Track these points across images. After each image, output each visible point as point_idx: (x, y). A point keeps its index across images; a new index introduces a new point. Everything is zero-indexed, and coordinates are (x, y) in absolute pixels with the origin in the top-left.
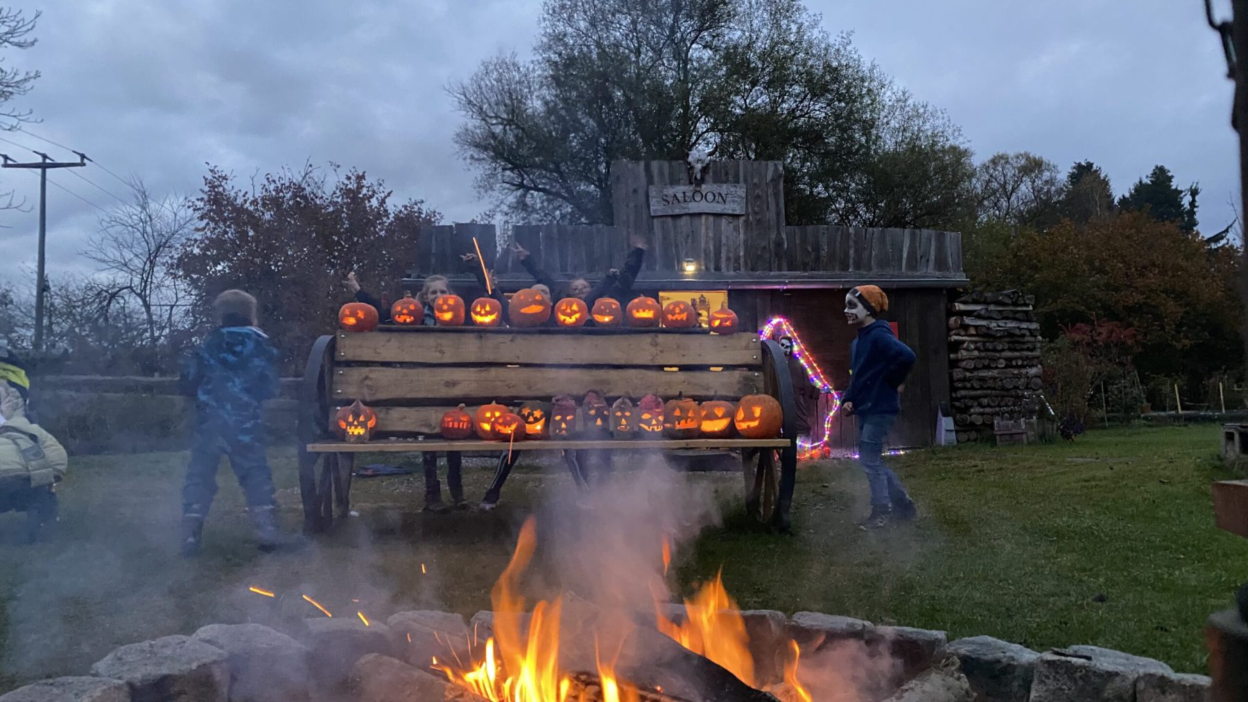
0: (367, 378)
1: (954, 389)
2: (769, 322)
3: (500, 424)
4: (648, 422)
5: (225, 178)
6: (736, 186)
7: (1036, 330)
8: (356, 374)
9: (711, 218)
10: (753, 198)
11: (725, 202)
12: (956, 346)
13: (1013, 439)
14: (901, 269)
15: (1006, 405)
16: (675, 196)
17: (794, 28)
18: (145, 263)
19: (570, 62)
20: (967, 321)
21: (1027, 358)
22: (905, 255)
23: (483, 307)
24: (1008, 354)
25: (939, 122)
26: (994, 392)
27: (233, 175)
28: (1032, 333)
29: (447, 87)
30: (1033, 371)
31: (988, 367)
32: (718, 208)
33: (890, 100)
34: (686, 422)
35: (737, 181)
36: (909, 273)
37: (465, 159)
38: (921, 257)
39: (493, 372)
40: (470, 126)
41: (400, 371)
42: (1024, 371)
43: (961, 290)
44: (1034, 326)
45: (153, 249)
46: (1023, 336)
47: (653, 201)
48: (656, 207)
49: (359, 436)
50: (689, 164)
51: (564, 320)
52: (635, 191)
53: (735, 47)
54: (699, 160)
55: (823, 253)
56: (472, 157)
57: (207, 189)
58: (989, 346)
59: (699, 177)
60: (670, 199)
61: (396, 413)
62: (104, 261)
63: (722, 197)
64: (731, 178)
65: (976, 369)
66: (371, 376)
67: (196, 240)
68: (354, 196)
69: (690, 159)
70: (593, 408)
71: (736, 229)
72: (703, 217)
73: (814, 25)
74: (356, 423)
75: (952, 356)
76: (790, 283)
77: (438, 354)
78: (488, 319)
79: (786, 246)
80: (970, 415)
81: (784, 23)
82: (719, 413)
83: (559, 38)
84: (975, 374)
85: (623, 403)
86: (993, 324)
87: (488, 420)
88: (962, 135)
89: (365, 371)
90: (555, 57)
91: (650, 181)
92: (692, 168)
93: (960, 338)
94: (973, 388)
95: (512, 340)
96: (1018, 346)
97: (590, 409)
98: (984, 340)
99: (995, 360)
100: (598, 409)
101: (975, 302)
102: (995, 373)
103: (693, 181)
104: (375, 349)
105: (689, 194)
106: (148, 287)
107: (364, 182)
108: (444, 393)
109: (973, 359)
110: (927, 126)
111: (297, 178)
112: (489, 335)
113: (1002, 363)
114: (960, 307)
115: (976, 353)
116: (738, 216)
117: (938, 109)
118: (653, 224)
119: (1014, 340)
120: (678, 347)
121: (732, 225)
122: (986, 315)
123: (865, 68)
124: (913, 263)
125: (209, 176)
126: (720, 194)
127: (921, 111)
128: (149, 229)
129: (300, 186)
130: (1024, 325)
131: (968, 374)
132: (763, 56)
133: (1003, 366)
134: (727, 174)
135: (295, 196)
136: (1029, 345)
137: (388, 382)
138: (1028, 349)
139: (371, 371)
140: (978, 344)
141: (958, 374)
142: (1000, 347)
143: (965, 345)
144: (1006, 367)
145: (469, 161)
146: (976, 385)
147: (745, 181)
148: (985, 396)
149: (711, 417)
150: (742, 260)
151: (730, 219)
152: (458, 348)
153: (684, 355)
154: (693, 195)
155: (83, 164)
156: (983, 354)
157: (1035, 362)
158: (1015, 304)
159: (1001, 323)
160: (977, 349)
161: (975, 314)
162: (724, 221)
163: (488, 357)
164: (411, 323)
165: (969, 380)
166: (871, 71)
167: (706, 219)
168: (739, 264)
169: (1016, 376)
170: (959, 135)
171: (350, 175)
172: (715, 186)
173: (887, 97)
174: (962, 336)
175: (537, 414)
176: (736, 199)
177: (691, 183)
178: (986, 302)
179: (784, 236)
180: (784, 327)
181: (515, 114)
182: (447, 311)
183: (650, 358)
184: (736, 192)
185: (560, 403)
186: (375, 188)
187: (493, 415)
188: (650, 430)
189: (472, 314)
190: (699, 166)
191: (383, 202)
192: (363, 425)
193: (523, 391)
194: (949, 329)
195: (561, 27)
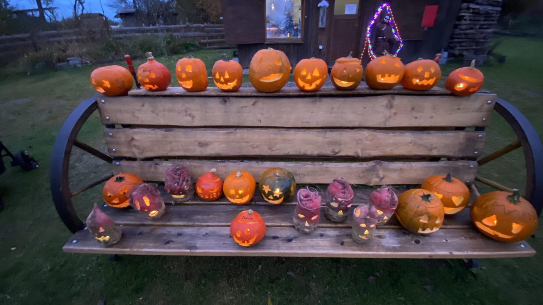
0: (133, 138)
1: (452, 38)
2: (381, 6)
8: (123, 135)
12: (460, 18)
20: (471, 5)
21: (489, 25)
23: (222, 74)
26: (469, 40)
28: (497, 12)
31: (471, 29)
39: (239, 133)
41: (160, 133)
42: (486, 31)
51: (304, 86)
58: (476, 18)
65: (466, 29)
66: (136, 137)
75: (458, 23)
77: (188, 118)
80: (455, 50)
84: (465, 31)
89: (130, 133)
93: (464, 14)
94: (461, 38)
95: (254, 104)
96: (488, 19)
98: (475, 15)
99: (476, 25)
102: (473, 31)
104: (133, 113)
108: (198, 151)
109: (466, 25)
112: (231, 99)
113: (478, 27)
115: (469, 22)
119: (487, 15)
122: (480, 3)
130: (495, 9)
131: (461, 32)
137: (151, 143)
139: (135, 133)
140: (471, 18)
141: (457, 31)
142: (480, 19)
143: (465, 18)
144: (480, 28)
146: (463, 36)
148: (464, 42)
152: (206, 112)
156: (472, 22)
157: (492, 26)
159: (486, 7)
160: (470, 20)
165: (461, 34)
169: (481, 33)
174: (466, 13)
175: (277, 194)
183: (383, 120)
193: (265, 151)
194: (461, 9)
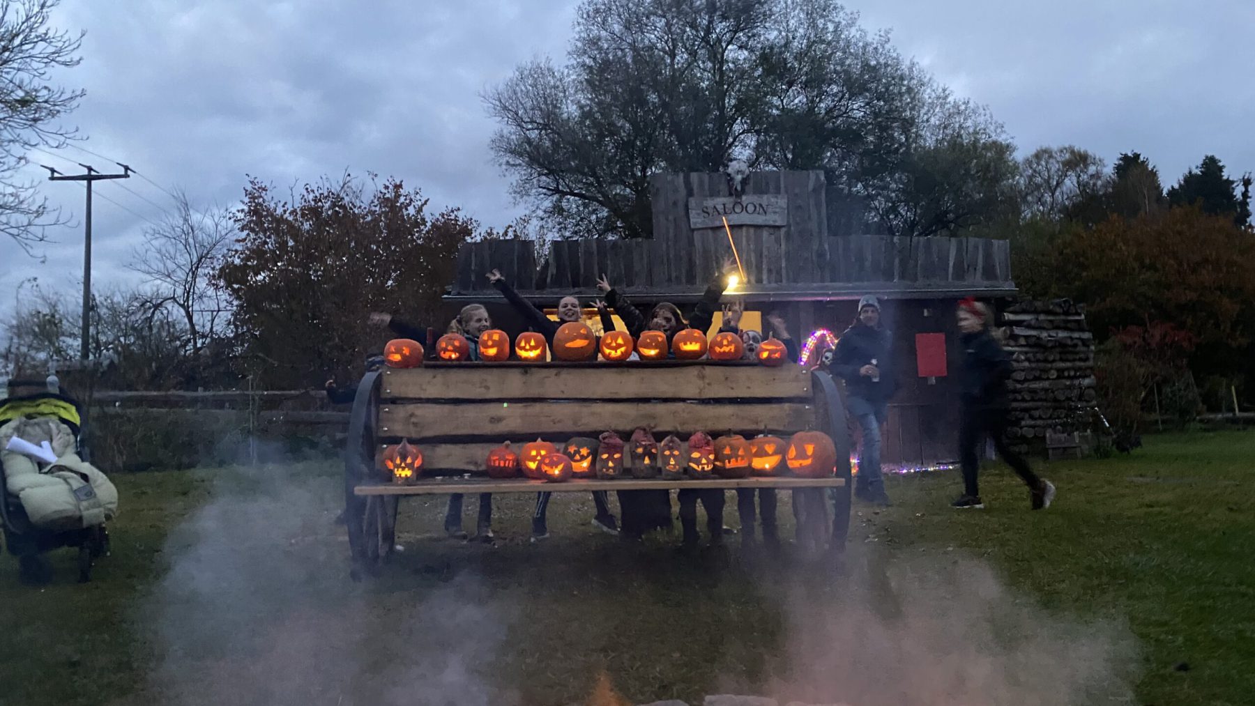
0: (412, 415)
2: (813, 334)
3: (546, 465)
4: (698, 462)
5: (264, 189)
6: (776, 197)
7: (1088, 340)
8: (401, 411)
9: (752, 230)
10: (795, 208)
11: (765, 213)
13: (1066, 453)
14: (947, 279)
15: (1059, 418)
16: (715, 207)
17: (831, 27)
18: (188, 274)
19: (605, 65)
20: (1017, 331)
21: (1080, 369)
22: (951, 264)
23: (528, 342)
24: (1062, 365)
25: (981, 119)
26: (1045, 404)
27: (273, 185)
28: (1085, 343)
29: (482, 93)
30: (1087, 382)
31: (1036, 379)
32: (760, 219)
33: (930, 98)
34: (737, 461)
35: (778, 191)
36: (957, 283)
37: (500, 165)
38: (969, 266)
39: (537, 407)
40: (505, 132)
41: (447, 408)
42: (1076, 382)
43: (1010, 299)
44: (1087, 335)
45: (195, 260)
46: (1075, 346)
47: (692, 213)
48: (696, 220)
49: (407, 478)
50: (729, 175)
51: (610, 354)
52: (675, 203)
53: (771, 48)
54: (738, 172)
55: (868, 264)
56: (508, 163)
57: (247, 200)
58: (1039, 356)
59: (739, 188)
60: (710, 211)
61: (442, 450)
62: (149, 273)
63: (763, 208)
64: (771, 188)
65: (1026, 380)
66: (416, 413)
67: (236, 251)
68: (392, 204)
69: (730, 170)
70: (641, 446)
71: (778, 241)
72: (744, 229)
73: (850, 25)
74: (403, 465)
76: (833, 295)
77: (483, 390)
78: (533, 354)
79: (828, 257)
80: (1021, 428)
81: (820, 22)
82: (770, 449)
83: (594, 42)
84: (1026, 385)
85: (672, 441)
86: (1044, 335)
87: (533, 459)
88: (1005, 132)
89: (411, 408)
90: (589, 61)
91: (690, 193)
92: (732, 179)
93: (1010, 348)
94: (1023, 400)
95: (556, 375)
96: (1070, 357)
97: (637, 447)
98: (1035, 350)
99: (1046, 371)
100: (645, 447)
101: (1024, 312)
102: (1046, 384)
103: (733, 192)
104: (420, 386)
105: (729, 206)
106: (191, 298)
107: (402, 191)
108: (488, 429)
109: (1023, 371)
110: (969, 123)
111: (336, 188)
112: (532, 369)
113: (1054, 374)
114: (1009, 316)
115: (1026, 364)
116: (779, 227)
117: (980, 105)
118: (693, 235)
119: (1064, 349)
120: (727, 378)
121: (773, 237)
122: (1037, 325)
123: (905, 67)
124: (960, 272)
125: (249, 187)
126: (761, 205)
127: (963, 107)
128: (191, 240)
129: (338, 195)
130: (1076, 335)
131: (1019, 386)
132: (799, 56)
133: (1055, 376)
134: (767, 184)
135: (334, 205)
136: (1082, 356)
137: (435, 419)
138: (1081, 360)
139: (416, 408)
140: (1029, 355)
142: (1051, 358)
144: (1059, 377)
145: (504, 167)
146: (1027, 397)
147: (786, 192)
148: (1036, 409)
149: (762, 454)
150: (784, 272)
151: (772, 231)
152: (503, 384)
153: (732, 388)
154: (734, 208)
155: (126, 176)
156: (1034, 365)
157: (1088, 372)
158: (1067, 313)
159: (1053, 333)
160: (1027, 360)
161: (1025, 323)
162: (765, 233)
163: (534, 392)
164: (457, 359)
165: (1019, 392)
166: (911, 69)
167: (748, 232)
168: (781, 276)
169: (1070, 388)
170: (1002, 131)
171: (388, 184)
172: (756, 197)
173: (927, 95)
174: (1012, 347)
175: (584, 451)
176: (777, 210)
177: (731, 195)
178: (1036, 312)
179: (826, 247)
180: (828, 339)
181: (550, 119)
182: (492, 347)
183: (698, 391)
184: (777, 202)
185: (606, 441)
186: (413, 197)
187: (538, 454)
188: (700, 469)
189: (517, 349)
190: (739, 177)
191: (420, 210)
192: (410, 466)
193: (568, 427)
195: (595, 31)
